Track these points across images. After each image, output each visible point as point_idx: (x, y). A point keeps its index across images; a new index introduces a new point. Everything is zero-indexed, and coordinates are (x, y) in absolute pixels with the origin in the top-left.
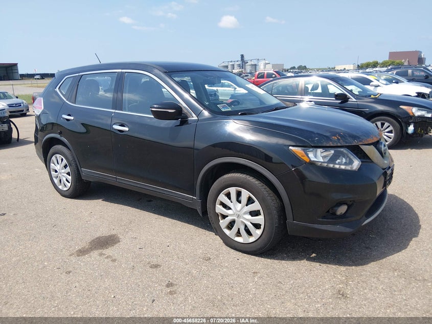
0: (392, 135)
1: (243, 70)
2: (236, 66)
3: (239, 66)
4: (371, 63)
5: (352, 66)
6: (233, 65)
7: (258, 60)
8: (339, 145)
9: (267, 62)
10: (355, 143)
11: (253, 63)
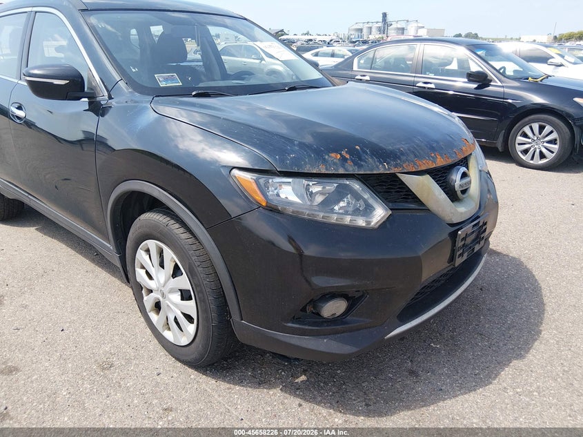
0: (555, 147)
1: (385, 36)
2: (374, 30)
3: (379, 29)
4: (576, 34)
5: (546, 37)
6: (371, 28)
7: (408, 21)
8: (341, 171)
9: (420, 25)
10: (383, 169)
11: (399, 26)
